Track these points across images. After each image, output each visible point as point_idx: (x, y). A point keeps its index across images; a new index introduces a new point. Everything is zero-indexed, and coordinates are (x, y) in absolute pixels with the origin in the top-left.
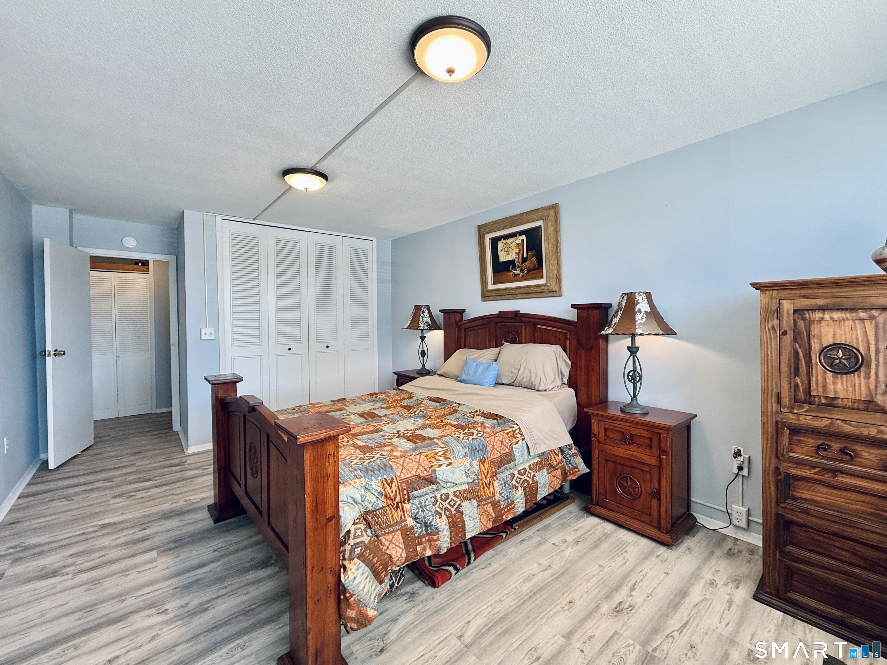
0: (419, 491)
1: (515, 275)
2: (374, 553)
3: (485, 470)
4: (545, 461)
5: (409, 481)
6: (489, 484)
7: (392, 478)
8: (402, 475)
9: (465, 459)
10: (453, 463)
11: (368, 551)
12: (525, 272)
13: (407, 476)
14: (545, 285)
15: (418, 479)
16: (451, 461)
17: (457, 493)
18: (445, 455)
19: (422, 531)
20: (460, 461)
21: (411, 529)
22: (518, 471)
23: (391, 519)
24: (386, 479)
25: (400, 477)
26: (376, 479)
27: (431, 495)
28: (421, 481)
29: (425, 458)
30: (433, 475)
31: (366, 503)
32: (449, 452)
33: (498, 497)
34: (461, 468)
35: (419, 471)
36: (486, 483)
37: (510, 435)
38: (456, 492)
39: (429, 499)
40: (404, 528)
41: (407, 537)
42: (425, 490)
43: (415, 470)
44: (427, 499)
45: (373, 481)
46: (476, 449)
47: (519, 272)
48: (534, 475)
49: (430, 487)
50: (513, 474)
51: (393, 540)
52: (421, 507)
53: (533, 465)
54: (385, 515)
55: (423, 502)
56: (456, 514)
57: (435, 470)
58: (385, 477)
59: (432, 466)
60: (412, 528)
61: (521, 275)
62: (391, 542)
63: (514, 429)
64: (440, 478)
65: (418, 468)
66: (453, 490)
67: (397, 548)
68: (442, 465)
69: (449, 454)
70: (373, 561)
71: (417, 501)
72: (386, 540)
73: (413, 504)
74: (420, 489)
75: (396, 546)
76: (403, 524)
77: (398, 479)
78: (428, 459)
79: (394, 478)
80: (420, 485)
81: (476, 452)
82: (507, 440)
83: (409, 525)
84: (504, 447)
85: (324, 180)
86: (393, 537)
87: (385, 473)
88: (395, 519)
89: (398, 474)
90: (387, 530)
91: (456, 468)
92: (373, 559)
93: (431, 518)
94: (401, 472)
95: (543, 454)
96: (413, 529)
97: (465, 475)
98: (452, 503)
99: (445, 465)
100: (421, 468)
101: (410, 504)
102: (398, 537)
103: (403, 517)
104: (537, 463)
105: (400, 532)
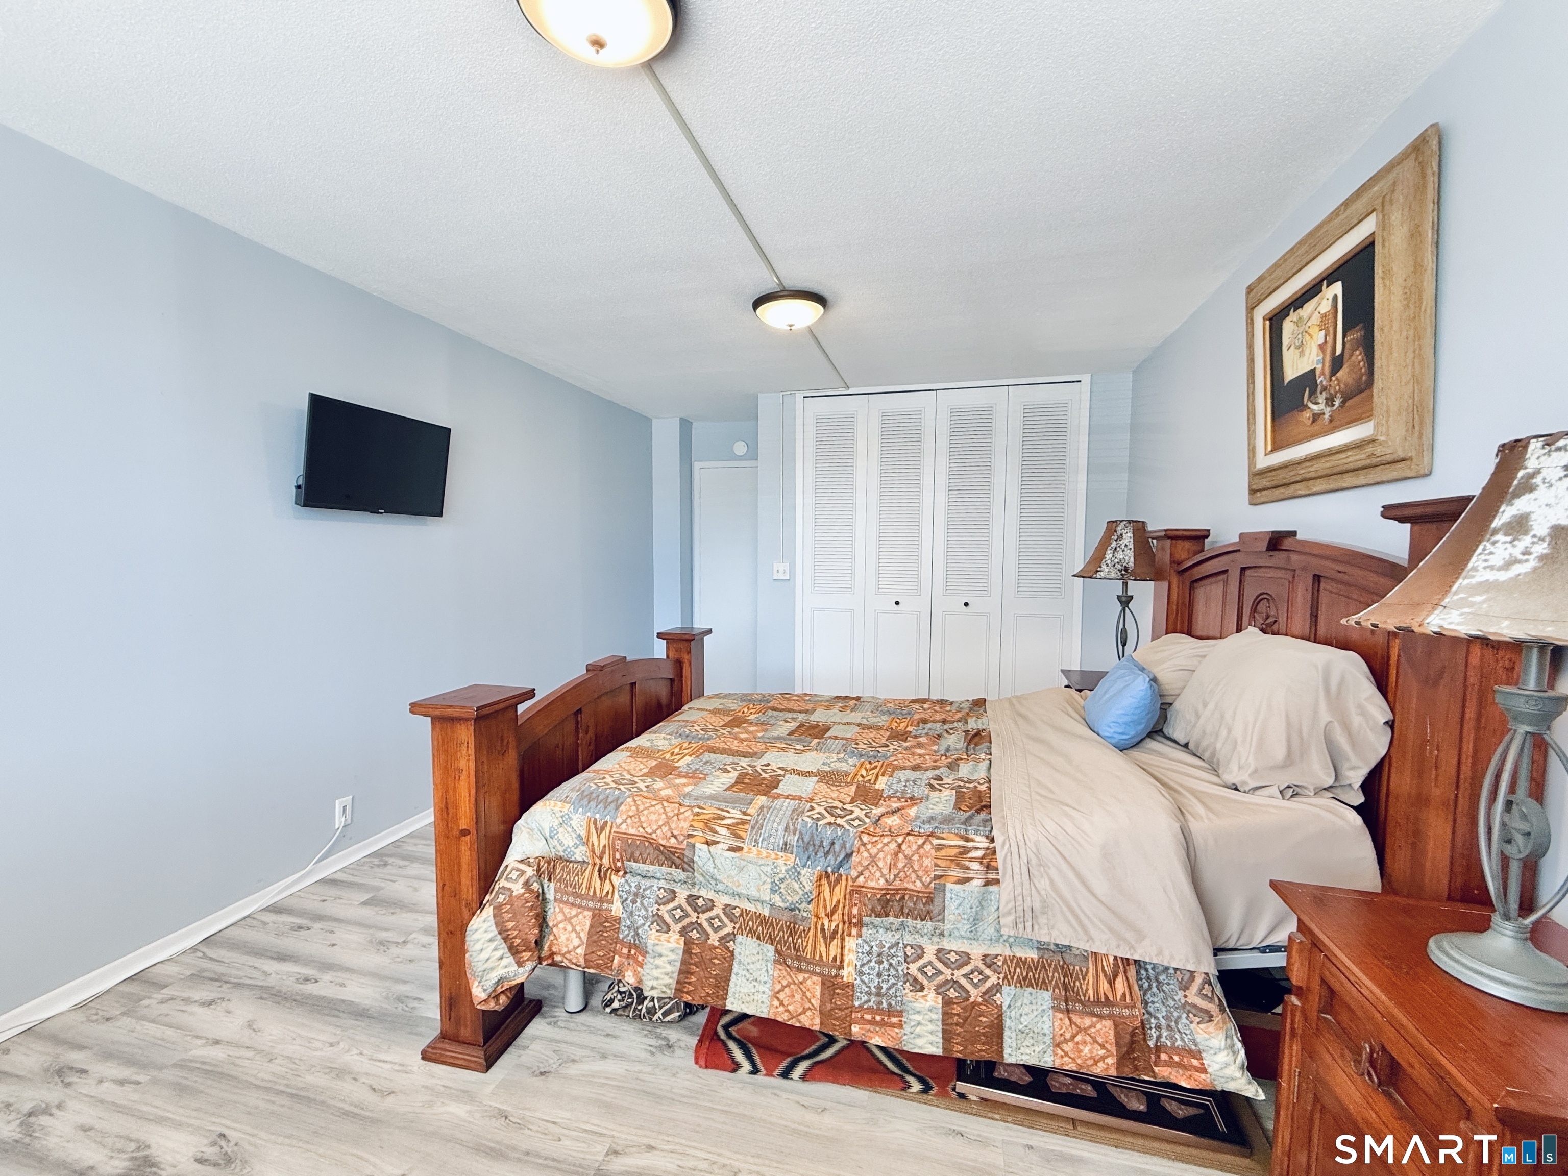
0: (642, 865)
1: (1316, 417)
2: (515, 915)
3: (832, 900)
4: (1056, 970)
5: (630, 841)
6: (833, 938)
7: (606, 823)
8: (624, 826)
9: (781, 854)
10: (746, 849)
11: (509, 907)
12: (1337, 403)
13: (631, 831)
14: (1372, 441)
15: (647, 844)
16: (741, 845)
17: (737, 912)
18: (735, 830)
19: (628, 935)
20: (765, 854)
21: (615, 921)
22: (939, 951)
23: (584, 886)
24: (595, 820)
25: (618, 827)
26: (584, 814)
27: (662, 883)
28: (651, 850)
29: (691, 817)
30: (687, 853)
31: (556, 843)
32: (747, 827)
33: (848, 974)
34: (764, 869)
35: (659, 832)
36: (823, 930)
37: (943, 853)
38: (735, 908)
39: (655, 888)
40: (604, 913)
41: (601, 929)
42: (652, 868)
43: (655, 827)
44: (652, 886)
45: (578, 815)
46: (821, 845)
47: (1322, 406)
48: (997, 988)
49: (664, 869)
50: (922, 949)
51: (575, 919)
52: (636, 895)
53: (1005, 961)
54: (577, 875)
55: (643, 887)
56: (716, 948)
57: (694, 846)
58: (597, 816)
59: (690, 836)
60: (618, 920)
61: (1327, 416)
62: (568, 920)
63: (970, 844)
64: (700, 863)
65: (660, 827)
66: (726, 900)
67: (574, 935)
68: (718, 842)
69: (745, 831)
70: (507, 924)
71: (634, 881)
72: (561, 910)
73: (627, 881)
74: (644, 863)
75: (574, 930)
76: (605, 906)
77: (614, 829)
78: (693, 820)
79: (609, 824)
80: (645, 856)
81: (820, 854)
82: (927, 862)
83: (613, 913)
84: (913, 876)
85: (819, 308)
86: (577, 915)
87: (602, 810)
88: (592, 890)
89: (619, 821)
90: (571, 899)
91: (750, 862)
92: (508, 921)
93: (641, 922)
94: (625, 821)
95: (1062, 950)
96: (619, 924)
97: (769, 886)
98: (717, 923)
99: (726, 847)
100: (665, 829)
101: (623, 880)
102: (584, 921)
103: (610, 895)
104: (1021, 962)
105: (590, 913)
